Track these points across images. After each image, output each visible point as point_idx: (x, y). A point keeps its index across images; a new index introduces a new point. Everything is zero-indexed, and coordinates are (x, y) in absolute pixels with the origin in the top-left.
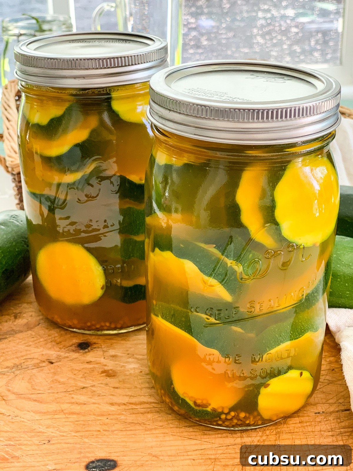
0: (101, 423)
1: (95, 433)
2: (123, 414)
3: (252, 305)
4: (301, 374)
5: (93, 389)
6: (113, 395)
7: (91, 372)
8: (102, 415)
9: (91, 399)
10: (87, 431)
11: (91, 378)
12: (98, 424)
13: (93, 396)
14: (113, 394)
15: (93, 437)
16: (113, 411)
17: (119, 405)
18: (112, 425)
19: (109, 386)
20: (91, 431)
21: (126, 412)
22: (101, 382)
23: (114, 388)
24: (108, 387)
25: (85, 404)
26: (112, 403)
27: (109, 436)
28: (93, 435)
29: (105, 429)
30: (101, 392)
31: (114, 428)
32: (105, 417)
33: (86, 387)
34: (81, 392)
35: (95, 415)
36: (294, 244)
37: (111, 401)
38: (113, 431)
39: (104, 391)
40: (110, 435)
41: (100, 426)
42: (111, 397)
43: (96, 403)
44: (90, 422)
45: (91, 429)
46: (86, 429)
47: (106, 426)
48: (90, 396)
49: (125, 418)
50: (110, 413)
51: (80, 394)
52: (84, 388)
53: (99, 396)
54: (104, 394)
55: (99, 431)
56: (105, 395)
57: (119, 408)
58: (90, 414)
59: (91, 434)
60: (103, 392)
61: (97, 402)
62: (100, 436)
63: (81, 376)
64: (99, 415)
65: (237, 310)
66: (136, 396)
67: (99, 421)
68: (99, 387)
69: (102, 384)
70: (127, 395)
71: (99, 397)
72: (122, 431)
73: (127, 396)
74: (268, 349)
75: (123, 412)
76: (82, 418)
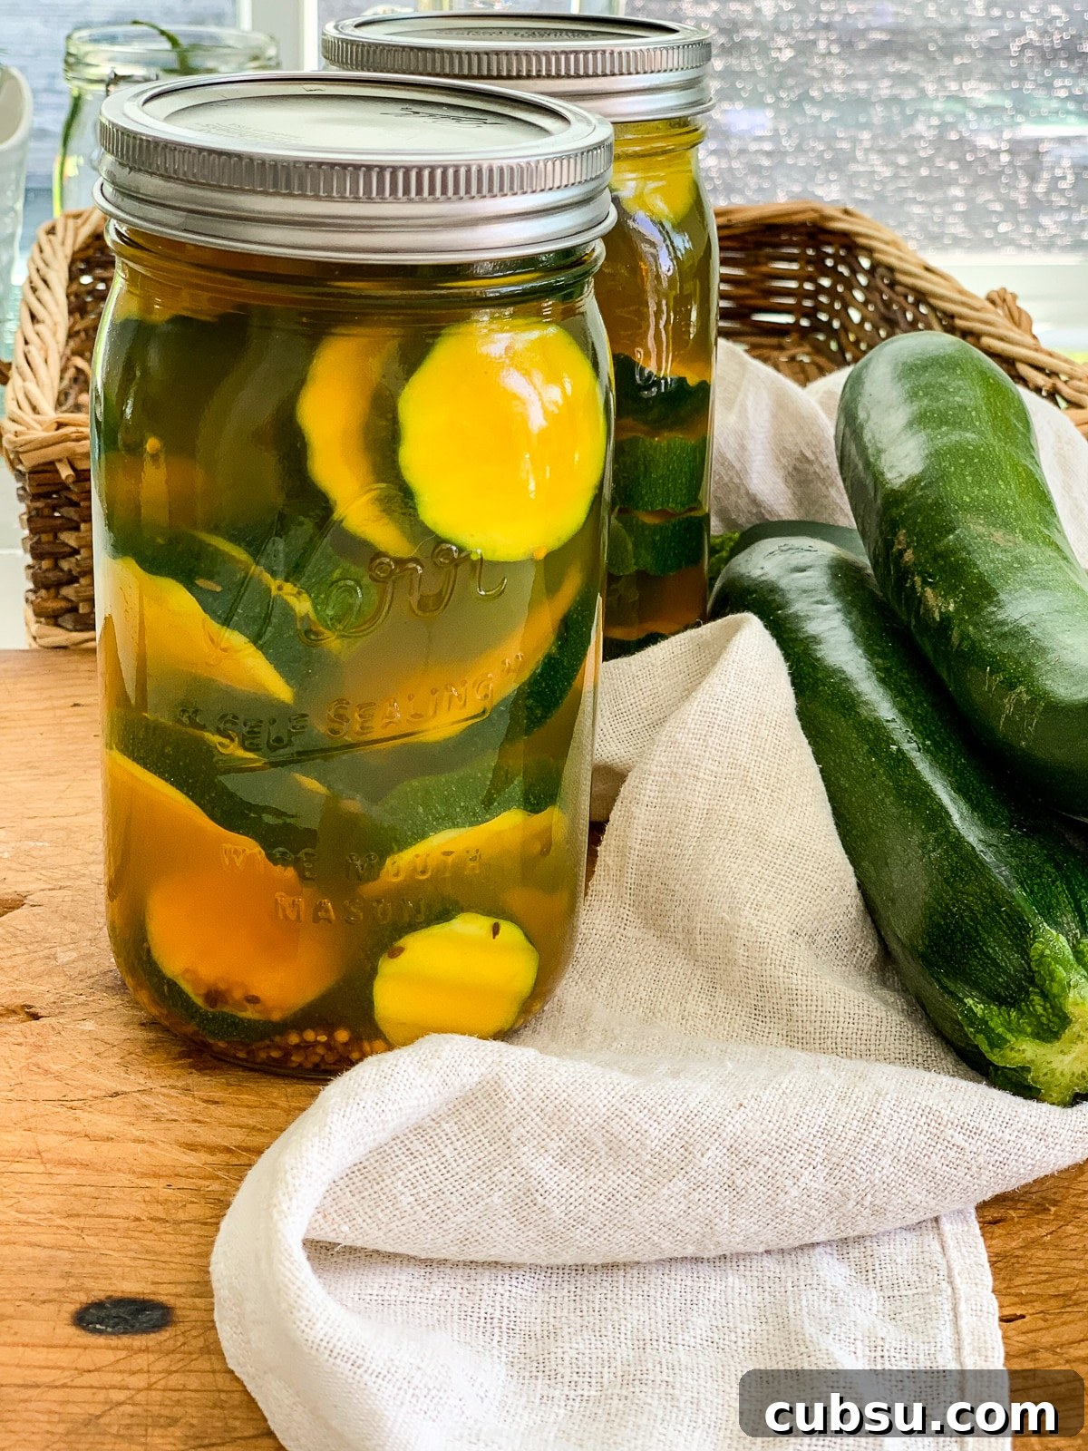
0: (147, 1199)
1: (122, 1224)
2: (218, 1178)
3: (341, 711)
4: (496, 930)
5: (145, 1099)
6: (200, 1122)
7: (148, 1051)
8: (156, 1176)
9: (131, 1128)
10: (99, 1216)
11: (145, 1070)
12: (138, 1198)
13: (138, 1118)
14: (199, 1118)
15: (114, 1234)
16: (191, 1166)
17: (212, 1150)
18: (180, 1205)
19: (193, 1096)
20: (111, 1217)
21: (228, 1171)
22: (171, 1082)
23: (207, 1101)
24: (191, 1099)
25: (109, 1139)
26: (192, 1145)
27: (163, 1236)
28: (115, 1230)
29: (154, 1214)
30: (165, 1111)
31: (182, 1216)
32: (163, 1182)
33: (126, 1093)
34: (106, 1105)
35: (134, 1172)
36: (454, 548)
37: (189, 1138)
38: (177, 1223)
39: (174, 1108)
40: (166, 1233)
41: (143, 1206)
42: (194, 1126)
43: (143, 1141)
44: (115, 1193)
45: (114, 1210)
46: (100, 1210)
47: (160, 1207)
48: (132, 1119)
49: (223, 1188)
50: (179, 1170)
51: (102, 1112)
52: (117, 1094)
53: (158, 1120)
54: (173, 1117)
55: (138, 1219)
56: (175, 1121)
57: (210, 1159)
58: (119, 1170)
59: (112, 1226)
60: (172, 1112)
61: (146, 1138)
62: (136, 1234)
63: (117, 1060)
64: (144, 1175)
65: (301, 724)
66: (268, 1132)
67: (143, 1192)
68: (163, 1095)
69: (173, 1087)
70: (242, 1123)
71: (156, 1125)
72: (205, 1224)
73: (241, 1127)
74: (396, 848)
75: (219, 1173)
76: (94, 1178)
